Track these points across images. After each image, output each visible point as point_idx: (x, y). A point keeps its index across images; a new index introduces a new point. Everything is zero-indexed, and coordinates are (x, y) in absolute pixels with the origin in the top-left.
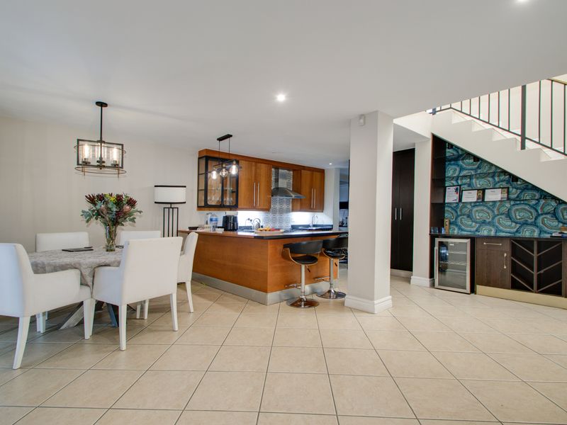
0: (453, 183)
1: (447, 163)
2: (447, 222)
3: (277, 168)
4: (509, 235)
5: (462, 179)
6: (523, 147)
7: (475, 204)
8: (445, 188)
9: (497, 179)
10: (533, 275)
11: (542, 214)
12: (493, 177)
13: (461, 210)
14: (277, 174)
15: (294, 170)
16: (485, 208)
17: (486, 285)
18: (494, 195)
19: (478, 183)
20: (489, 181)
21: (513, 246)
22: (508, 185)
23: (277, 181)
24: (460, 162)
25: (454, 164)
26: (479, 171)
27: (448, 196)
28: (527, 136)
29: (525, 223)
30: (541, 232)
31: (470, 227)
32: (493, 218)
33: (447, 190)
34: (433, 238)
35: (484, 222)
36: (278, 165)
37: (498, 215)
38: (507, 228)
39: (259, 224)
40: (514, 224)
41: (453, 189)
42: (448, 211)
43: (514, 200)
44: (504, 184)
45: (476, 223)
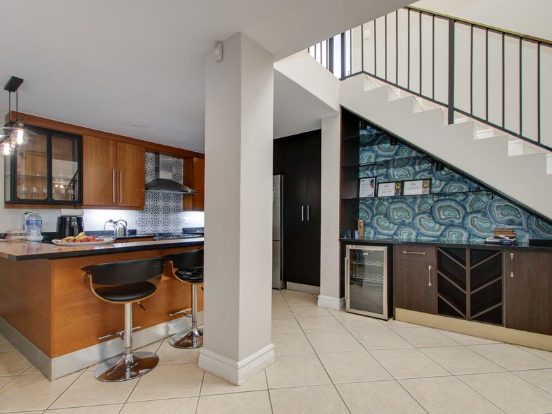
0: (368, 175)
1: (361, 149)
2: (361, 222)
3: (157, 153)
4: (432, 239)
5: (377, 169)
6: (451, 121)
7: (392, 200)
8: (359, 180)
9: (417, 167)
10: (465, 295)
11: (471, 213)
12: (413, 165)
13: (377, 209)
14: (157, 161)
15: (185, 158)
16: (404, 206)
17: (407, 308)
18: (414, 188)
19: (396, 174)
20: (408, 170)
21: (439, 255)
22: (431, 176)
23: (157, 170)
24: (376, 147)
25: (369, 150)
26: (397, 157)
27: (362, 191)
28: (456, 106)
29: (451, 225)
30: (470, 235)
31: (386, 230)
32: (413, 219)
33: (361, 183)
34: (343, 244)
35: (403, 224)
36: (159, 150)
37: (419, 214)
38: (429, 230)
39: (125, 229)
40: (438, 225)
41: (367, 181)
42: (362, 209)
43: (437, 194)
44: (426, 175)
45: (394, 224)
